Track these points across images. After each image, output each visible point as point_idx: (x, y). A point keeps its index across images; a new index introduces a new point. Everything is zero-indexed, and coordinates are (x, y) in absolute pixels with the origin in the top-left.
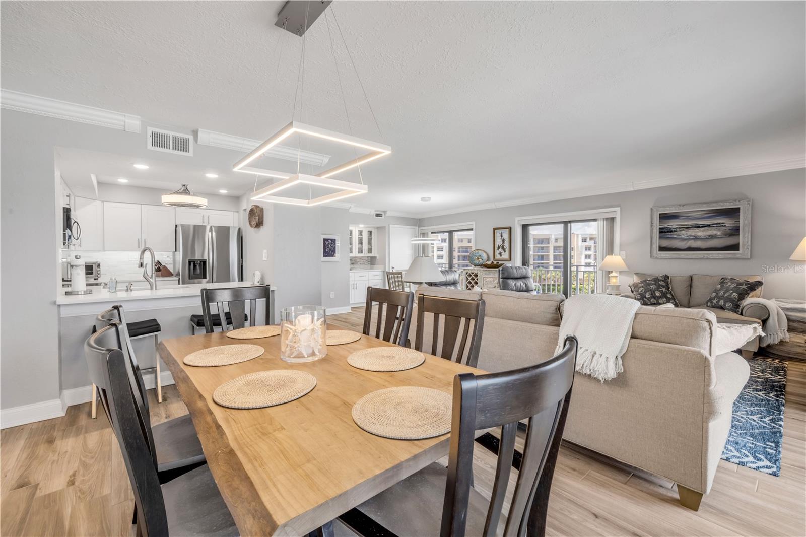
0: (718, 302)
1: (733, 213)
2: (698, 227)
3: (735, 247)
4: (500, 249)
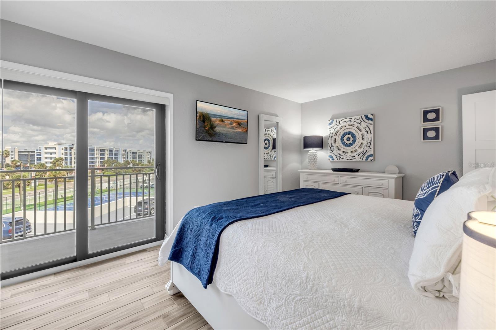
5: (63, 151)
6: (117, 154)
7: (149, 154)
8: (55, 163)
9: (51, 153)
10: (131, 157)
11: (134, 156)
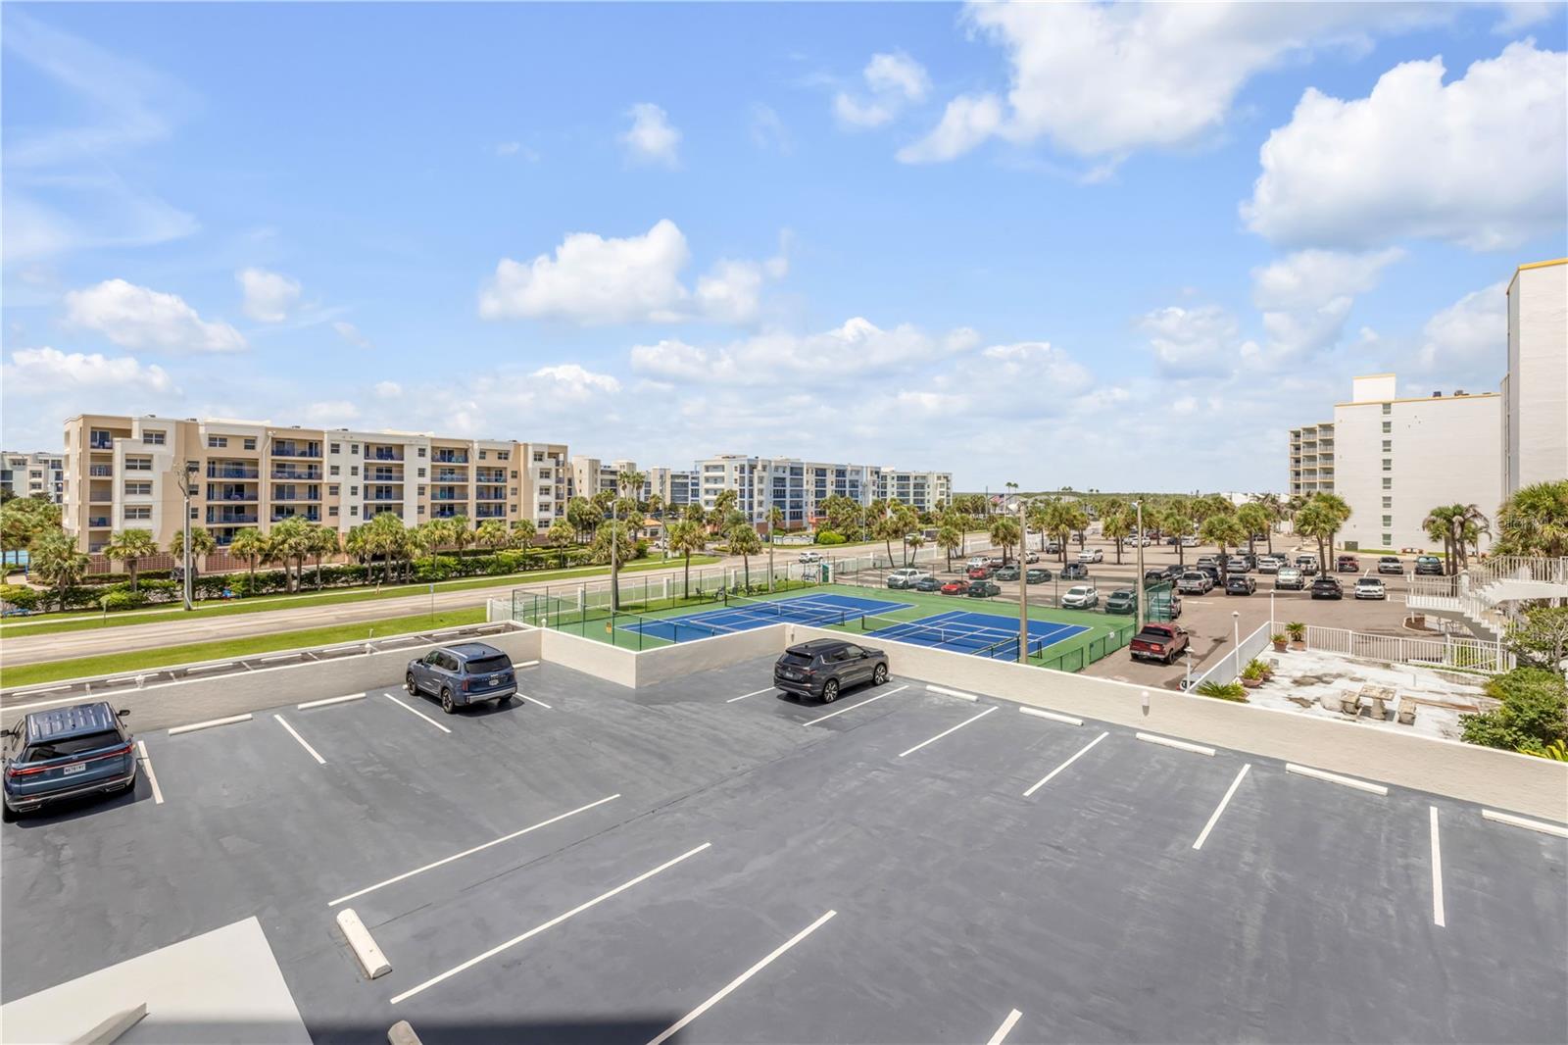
5: (737, 475)
6: (857, 481)
7: (945, 481)
8: (721, 505)
9: (716, 480)
10: (895, 490)
11: (903, 487)
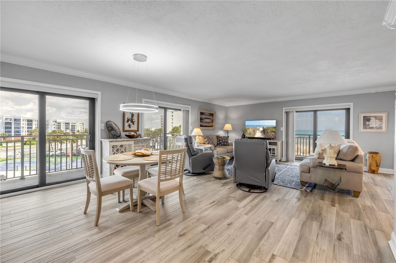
0: (224, 143)
1: (212, 115)
2: (207, 118)
3: (212, 126)
4: (130, 122)
11: (67, 126)
